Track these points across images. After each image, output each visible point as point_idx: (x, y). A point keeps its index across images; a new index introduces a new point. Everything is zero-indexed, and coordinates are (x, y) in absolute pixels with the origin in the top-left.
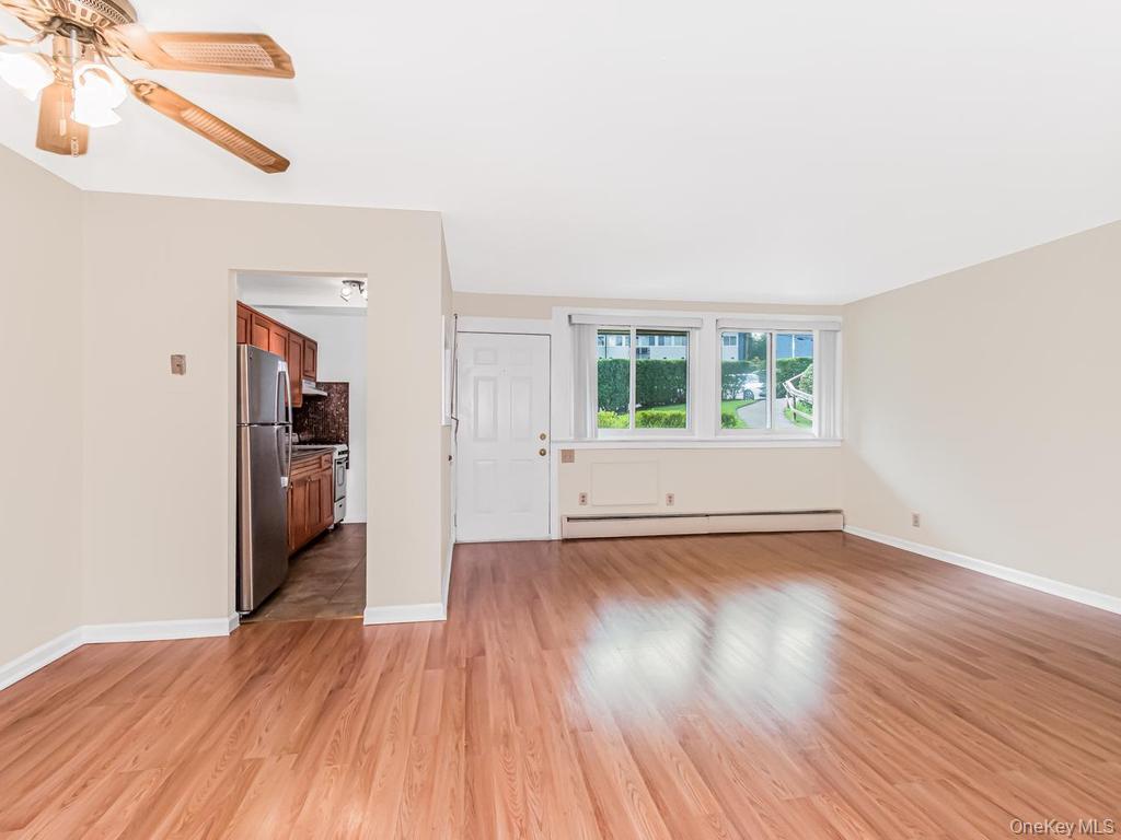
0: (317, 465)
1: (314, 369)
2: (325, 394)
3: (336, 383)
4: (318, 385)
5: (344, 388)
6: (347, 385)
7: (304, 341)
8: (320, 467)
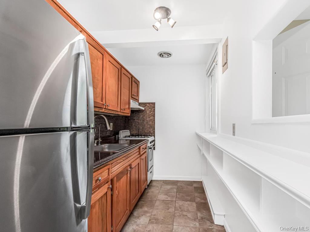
0: (138, 153)
1: (138, 95)
2: (143, 109)
3: (149, 103)
4: (140, 104)
5: (152, 105)
6: (154, 104)
7: (132, 78)
8: (140, 154)
